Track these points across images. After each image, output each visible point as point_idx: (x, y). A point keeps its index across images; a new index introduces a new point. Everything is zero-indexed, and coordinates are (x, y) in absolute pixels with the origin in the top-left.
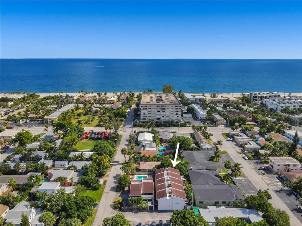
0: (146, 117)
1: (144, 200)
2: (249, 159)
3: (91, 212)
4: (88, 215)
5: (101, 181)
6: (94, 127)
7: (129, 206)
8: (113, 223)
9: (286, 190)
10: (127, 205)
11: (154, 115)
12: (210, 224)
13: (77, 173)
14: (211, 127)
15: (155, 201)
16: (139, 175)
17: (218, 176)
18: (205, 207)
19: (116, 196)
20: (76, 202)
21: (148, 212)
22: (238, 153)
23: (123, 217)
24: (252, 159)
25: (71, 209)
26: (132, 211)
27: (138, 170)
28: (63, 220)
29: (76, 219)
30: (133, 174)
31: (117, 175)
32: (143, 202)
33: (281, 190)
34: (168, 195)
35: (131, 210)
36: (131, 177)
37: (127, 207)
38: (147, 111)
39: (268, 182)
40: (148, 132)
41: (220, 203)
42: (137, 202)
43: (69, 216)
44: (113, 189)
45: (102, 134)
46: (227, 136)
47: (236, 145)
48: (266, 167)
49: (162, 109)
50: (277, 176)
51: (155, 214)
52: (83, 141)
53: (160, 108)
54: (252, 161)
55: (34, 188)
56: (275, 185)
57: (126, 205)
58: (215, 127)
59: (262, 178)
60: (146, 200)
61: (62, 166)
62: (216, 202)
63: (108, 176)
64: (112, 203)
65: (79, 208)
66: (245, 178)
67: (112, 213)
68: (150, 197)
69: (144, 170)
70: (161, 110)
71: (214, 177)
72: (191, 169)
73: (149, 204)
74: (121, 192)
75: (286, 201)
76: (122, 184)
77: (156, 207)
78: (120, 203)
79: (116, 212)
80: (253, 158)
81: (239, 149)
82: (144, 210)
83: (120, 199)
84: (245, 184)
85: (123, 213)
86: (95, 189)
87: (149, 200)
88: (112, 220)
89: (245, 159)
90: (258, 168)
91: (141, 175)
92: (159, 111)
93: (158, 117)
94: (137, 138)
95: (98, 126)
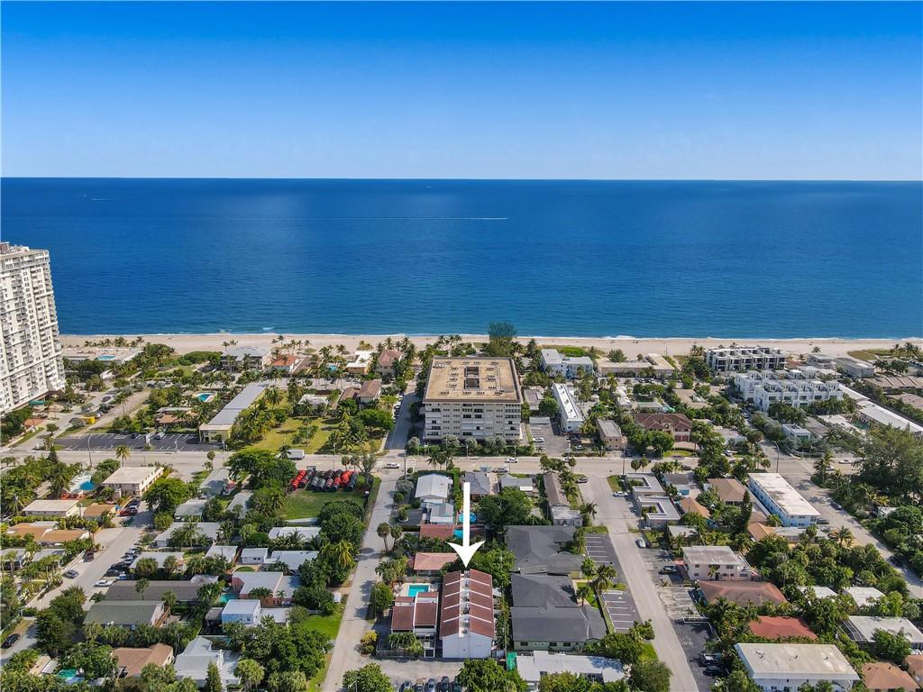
0: (439, 428)
1: (418, 638)
2: (647, 547)
3: (321, 660)
4: (318, 666)
5: (338, 596)
6: (316, 453)
7: (390, 649)
8: (360, 681)
9: (697, 620)
10: (387, 647)
11: (458, 425)
12: (529, 684)
13: (288, 578)
14: (589, 455)
15: (436, 641)
16: (414, 582)
17: (569, 589)
18: (528, 653)
19: (366, 627)
20: (296, 642)
21: (424, 660)
22: (630, 530)
23: (377, 670)
24: (655, 548)
25: (289, 655)
26: (395, 659)
27: (411, 572)
28: (276, 674)
29: (297, 672)
30: (401, 581)
31: (369, 583)
32: (416, 641)
33: (686, 620)
34: (461, 629)
35: (394, 656)
36: (396, 587)
37: (385, 651)
38: (439, 416)
39: (668, 603)
40: (440, 473)
41: (560, 645)
42: (406, 641)
43: (285, 667)
44: (360, 613)
45: (335, 475)
46: (620, 484)
47: (632, 510)
48: (677, 567)
49: (476, 411)
50: (691, 589)
51: (437, 664)
52: (294, 494)
53: (470, 408)
54: (653, 553)
55: (211, 611)
56: (678, 609)
57: (385, 647)
58: (600, 456)
59: (659, 593)
60: (423, 638)
61: (257, 561)
62: (551, 644)
63: (350, 584)
64: (359, 643)
65: (302, 653)
66: (626, 593)
67: (359, 661)
68: (429, 633)
69: (423, 573)
70: (473, 414)
71: (560, 590)
72: (519, 572)
73: (427, 646)
74: (375, 620)
75: (685, 643)
76: (377, 604)
77: (439, 651)
78: (373, 643)
79: (366, 661)
80: (658, 544)
81: (634, 521)
82: (416, 656)
83: (373, 634)
84: (622, 605)
85: (377, 662)
86: (327, 613)
87: (427, 638)
88: (359, 675)
89: (640, 547)
90: (660, 568)
91: (416, 584)
92: (469, 417)
93: (466, 428)
94: (414, 491)
95: (325, 450)
